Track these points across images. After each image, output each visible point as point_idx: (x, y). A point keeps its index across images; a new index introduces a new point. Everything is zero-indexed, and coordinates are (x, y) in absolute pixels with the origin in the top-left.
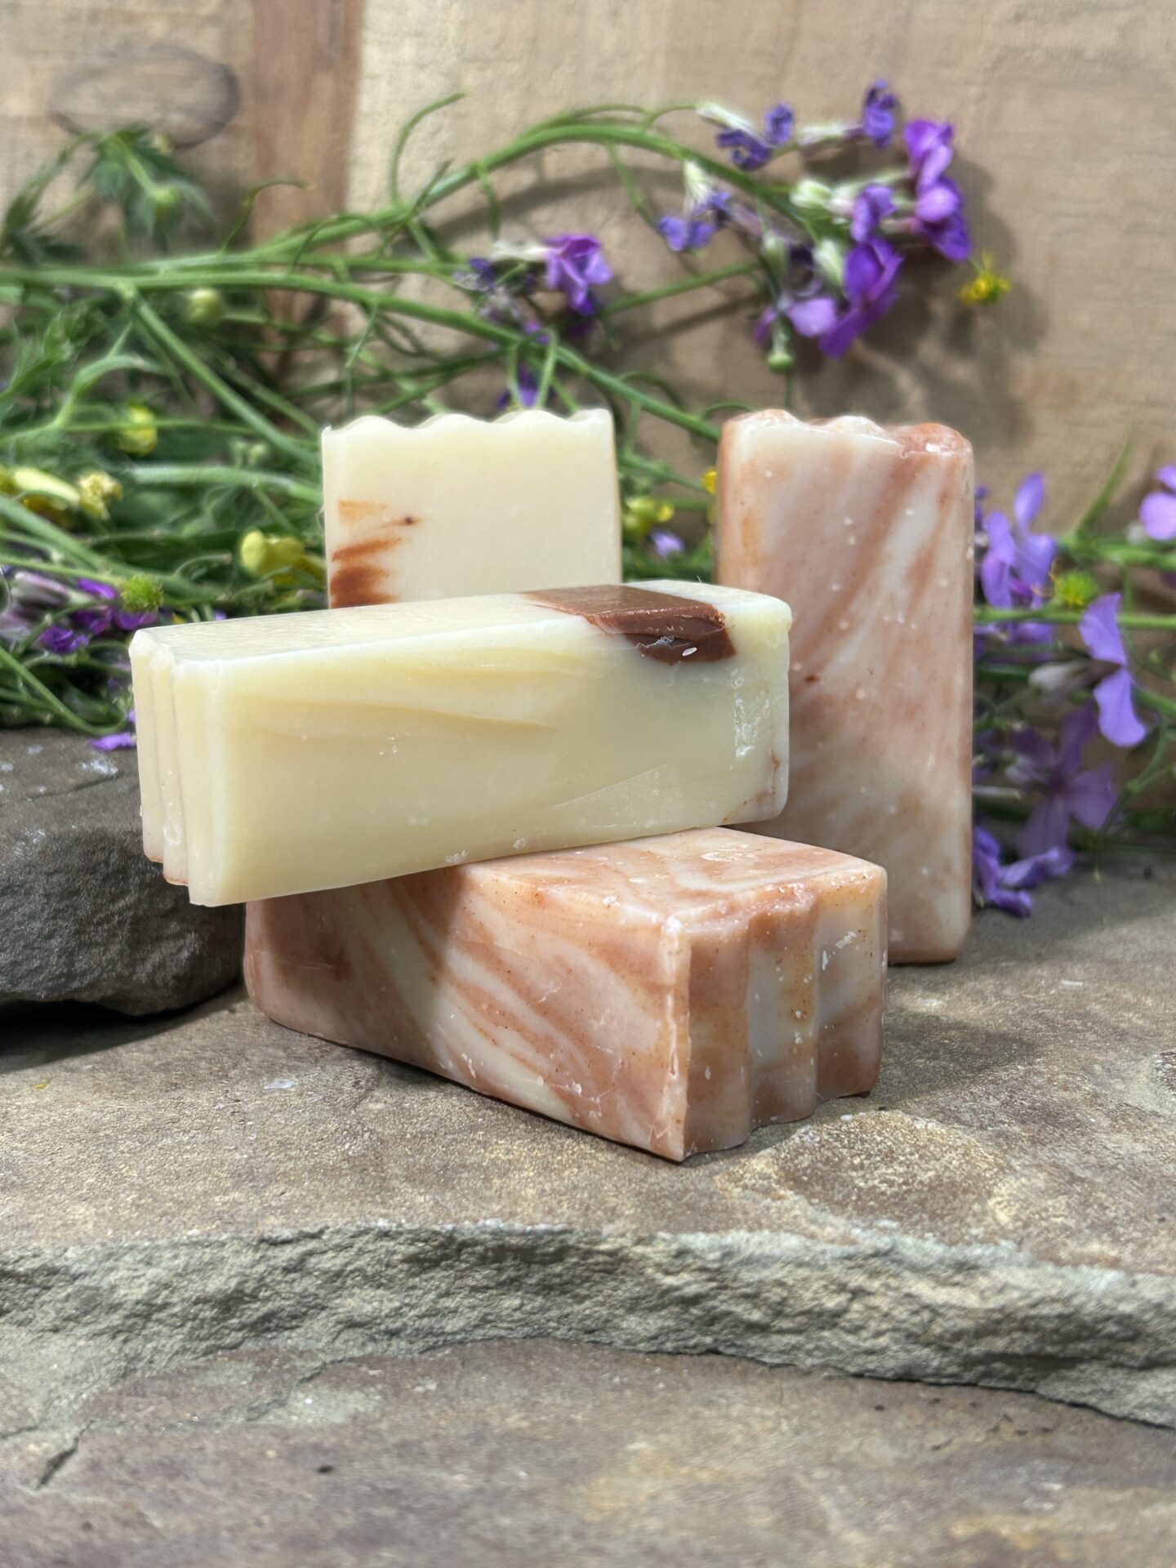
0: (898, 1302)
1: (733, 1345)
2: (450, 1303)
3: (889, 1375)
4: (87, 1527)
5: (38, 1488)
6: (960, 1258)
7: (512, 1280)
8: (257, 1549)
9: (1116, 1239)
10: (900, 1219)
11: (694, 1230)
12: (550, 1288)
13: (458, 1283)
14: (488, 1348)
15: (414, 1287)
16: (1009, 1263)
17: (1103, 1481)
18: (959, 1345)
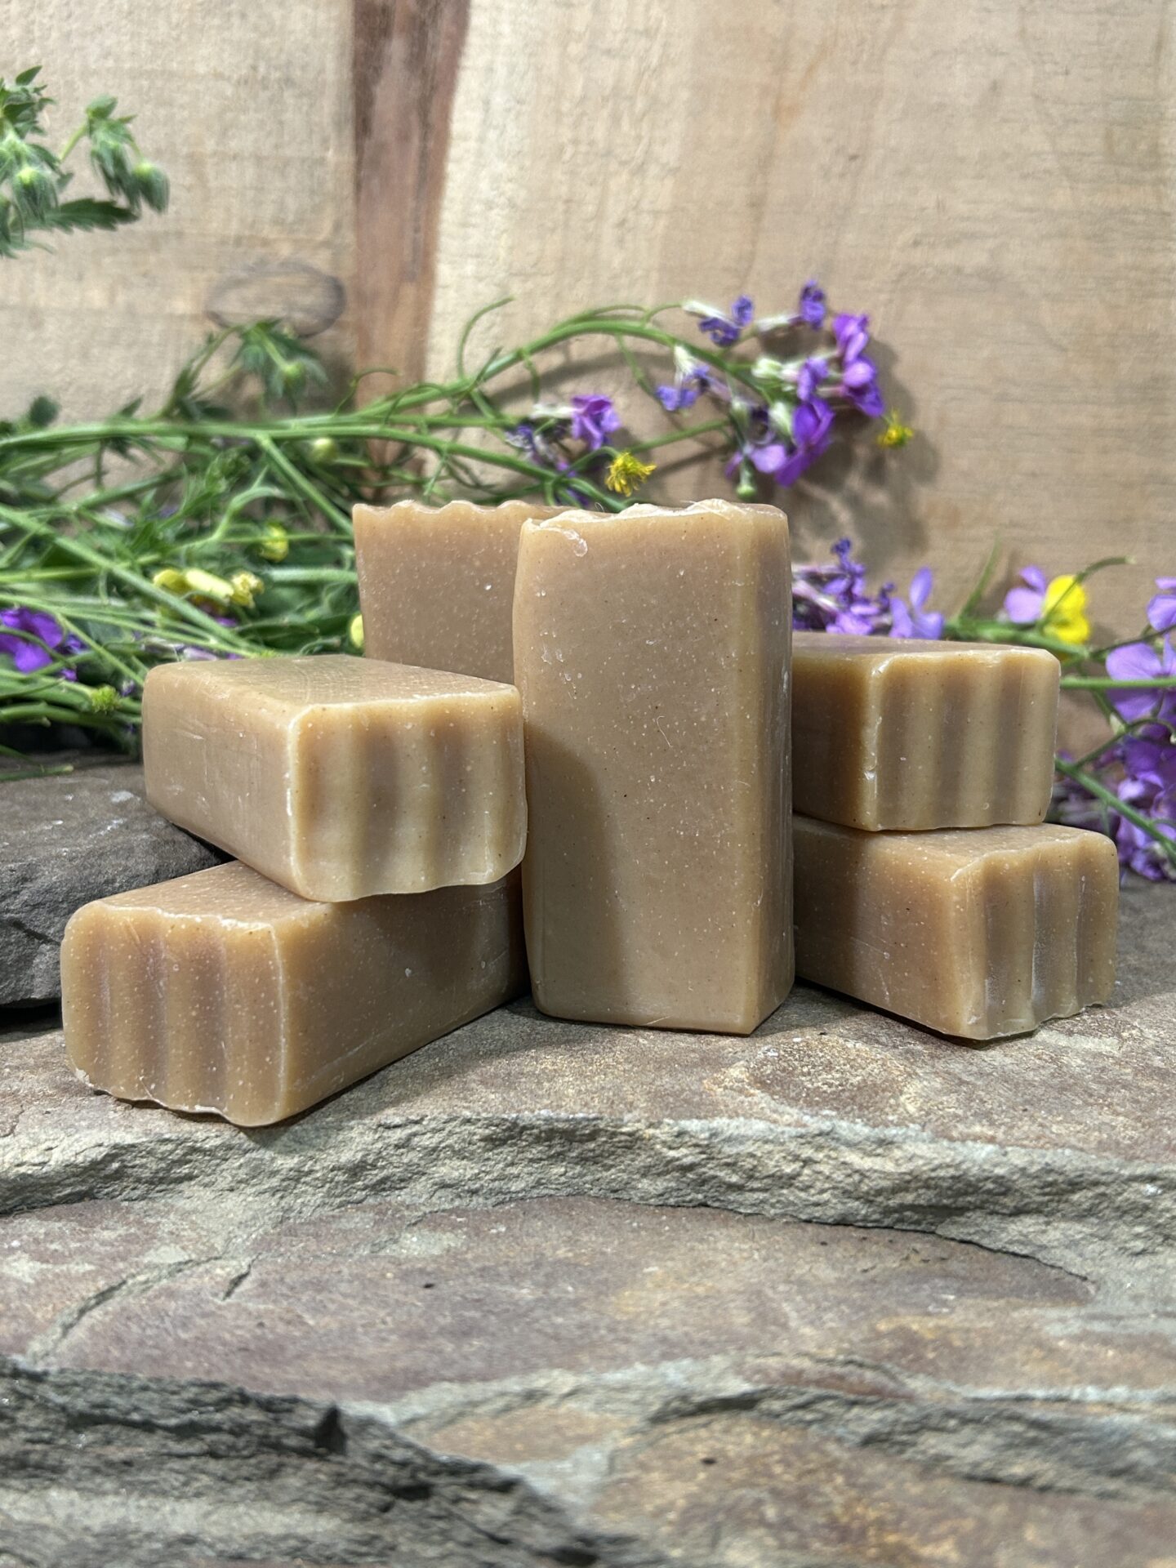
0: (836, 1168)
1: (718, 1200)
2: (514, 1170)
3: (830, 1221)
4: (261, 1325)
5: (224, 1299)
6: (882, 1136)
7: (559, 1154)
8: (384, 1340)
9: (992, 1123)
10: (837, 1109)
11: (690, 1118)
12: (587, 1160)
13: (520, 1156)
14: (541, 1203)
15: (488, 1159)
16: (916, 1140)
17: (984, 1293)
18: (880, 1199)
